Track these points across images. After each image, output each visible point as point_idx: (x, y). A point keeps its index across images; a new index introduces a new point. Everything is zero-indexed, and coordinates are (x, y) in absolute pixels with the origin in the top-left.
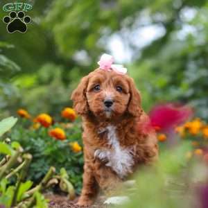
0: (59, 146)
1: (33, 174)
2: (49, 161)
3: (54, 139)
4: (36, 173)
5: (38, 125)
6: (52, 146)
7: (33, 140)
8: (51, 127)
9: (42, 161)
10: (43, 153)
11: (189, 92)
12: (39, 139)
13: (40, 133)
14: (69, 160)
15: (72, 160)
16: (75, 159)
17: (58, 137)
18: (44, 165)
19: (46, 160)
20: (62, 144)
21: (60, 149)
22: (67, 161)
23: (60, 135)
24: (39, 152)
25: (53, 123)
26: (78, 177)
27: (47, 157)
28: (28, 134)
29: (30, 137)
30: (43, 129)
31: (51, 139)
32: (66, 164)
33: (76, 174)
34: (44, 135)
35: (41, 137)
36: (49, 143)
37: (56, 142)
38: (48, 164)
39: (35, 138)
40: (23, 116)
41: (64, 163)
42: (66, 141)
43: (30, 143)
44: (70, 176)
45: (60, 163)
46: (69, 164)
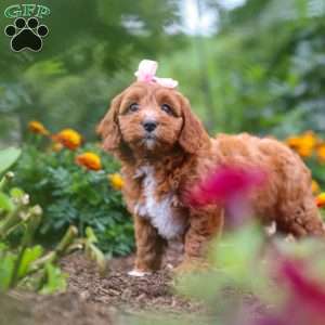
0: (91, 179)
1: (51, 221)
3: (84, 168)
5: (59, 146)
6: (79, 180)
7: (51, 170)
8: (79, 150)
9: (64, 203)
10: (66, 191)
12: (61, 169)
13: (63, 160)
14: (107, 201)
15: (112, 202)
16: (115, 200)
17: (90, 166)
18: (68, 208)
19: (70, 201)
20: (96, 176)
21: (93, 185)
22: (103, 202)
23: (94, 163)
24: (60, 188)
25: (83, 144)
26: (120, 228)
27: (73, 197)
28: (44, 160)
29: (48, 164)
30: (67, 153)
31: (79, 168)
32: (103, 208)
33: (117, 223)
34: (69, 161)
35: (64, 166)
36: (76, 174)
37: (87, 172)
38: (75, 207)
39: (55, 168)
40: (36, 131)
41: (99, 205)
42: (102, 172)
43: (46, 174)
44: (107, 226)
45: (92, 206)
46: (107, 207)
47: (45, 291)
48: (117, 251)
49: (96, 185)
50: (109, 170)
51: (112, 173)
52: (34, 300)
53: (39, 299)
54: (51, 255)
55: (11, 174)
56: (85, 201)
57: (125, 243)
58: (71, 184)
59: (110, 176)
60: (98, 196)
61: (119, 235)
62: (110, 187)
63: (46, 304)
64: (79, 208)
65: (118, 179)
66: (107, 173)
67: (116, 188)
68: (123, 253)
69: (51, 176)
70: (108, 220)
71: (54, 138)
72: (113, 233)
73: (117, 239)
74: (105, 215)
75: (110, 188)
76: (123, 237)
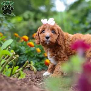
1: (20, 61)
2: (27, 56)
3: (29, 47)
4: (21, 61)
5: (23, 40)
6: (28, 50)
7: (20, 47)
8: (28, 41)
9: (24, 56)
10: (24, 53)
11: (88, 27)
12: (23, 47)
13: (23, 44)
14: (35, 56)
16: (38, 55)
17: (31, 46)
18: (25, 58)
19: (25, 55)
20: (32, 49)
22: (34, 56)
23: (32, 45)
24: (22, 52)
25: (29, 40)
26: (39, 63)
27: (26, 54)
28: (18, 44)
29: (19, 45)
30: (25, 42)
31: (28, 46)
32: (34, 57)
33: (38, 62)
34: (25, 44)
35: (24, 46)
36: (27, 48)
37: (30, 48)
39: (21, 46)
40: (16, 36)
42: (34, 48)
43: (19, 48)
44: (35, 63)
45: (31, 57)
47: (20, 78)
48: (38, 69)
49: (32, 51)
50: (36, 47)
52: (17, 80)
53: (18, 80)
54: (21, 68)
55: (10, 47)
56: (29, 56)
57: (40, 67)
58: (25, 51)
59: (36, 49)
60: (33, 54)
61: (39, 65)
62: (36, 52)
63: (20, 81)
65: (38, 50)
68: (40, 70)
69: (20, 49)
71: (21, 38)
72: (37, 65)
74: (35, 60)
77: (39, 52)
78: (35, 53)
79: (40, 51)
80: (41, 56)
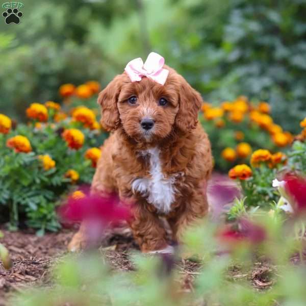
0: (22, 162)
2: (8, 184)
3: (15, 151)
6: (11, 162)
14: (38, 181)
15: (42, 181)
16: (46, 179)
17: (20, 148)
20: (27, 158)
21: (25, 166)
22: (34, 182)
23: (23, 145)
25: (14, 126)
26: (52, 205)
31: (11, 151)
32: (34, 188)
33: (49, 201)
36: (7, 157)
37: (17, 155)
38: (8, 189)
41: (30, 186)
42: (31, 154)
44: (39, 205)
45: (24, 187)
46: (39, 187)
48: (49, 228)
50: (39, 151)
51: (42, 154)
56: (17, 182)
57: (56, 220)
58: (3, 167)
59: (40, 157)
60: (29, 177)
61: (50, 212)
64: (11, 189)
65: (47, 160)
66: (37, 154)
67: (46, 168)
68: (55, 230)
70: (40, 199)
72: (44, 211)
73: (49, 217)
74: (37, 195)
75: (40, 168)
76: (54, 214)
77: (50, 168)
78: (36, 171)
79: (53, 163)
80: (57, 180)
